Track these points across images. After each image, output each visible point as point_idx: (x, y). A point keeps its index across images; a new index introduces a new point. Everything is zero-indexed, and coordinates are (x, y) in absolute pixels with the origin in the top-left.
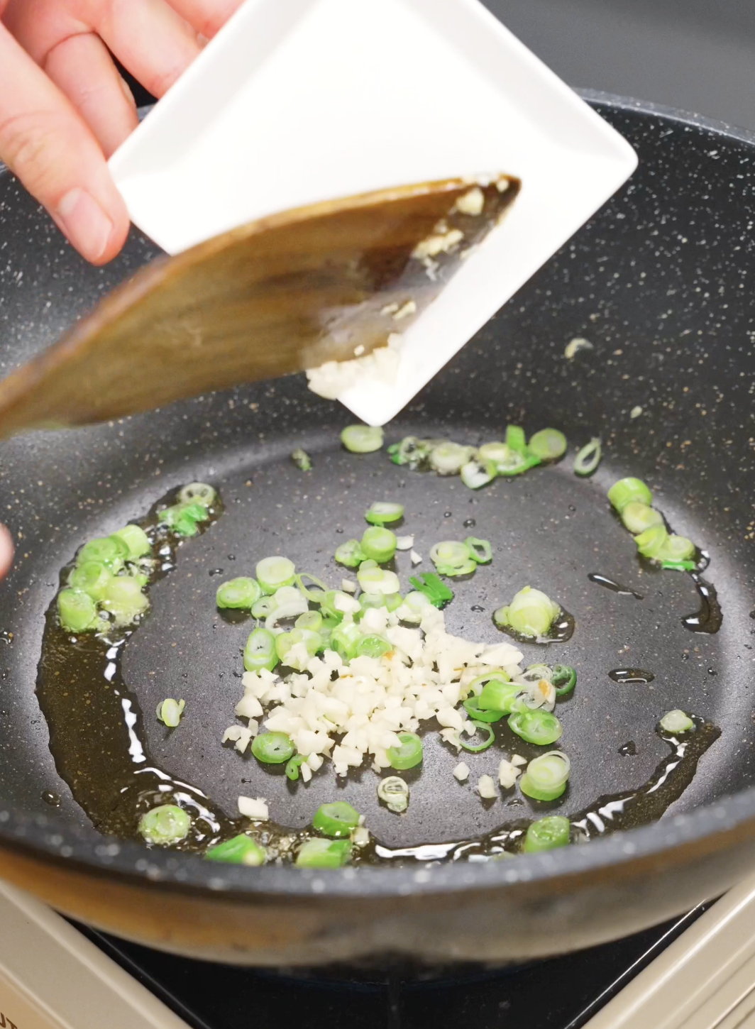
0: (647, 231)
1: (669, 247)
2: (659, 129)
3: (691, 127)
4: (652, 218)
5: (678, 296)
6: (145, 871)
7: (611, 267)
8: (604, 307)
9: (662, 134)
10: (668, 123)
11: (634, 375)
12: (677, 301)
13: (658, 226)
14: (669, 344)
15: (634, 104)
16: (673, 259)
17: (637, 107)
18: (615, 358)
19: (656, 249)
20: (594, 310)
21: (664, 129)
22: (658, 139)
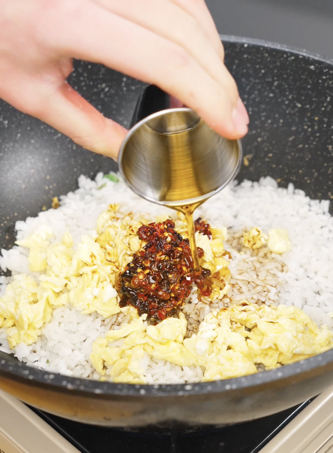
0: (283, 102)
1: (293, 108)
2: (288, 57)
3: (303, 56)
4: (285, 96)
5: (297, 130)
6: (66, 386)
7: (267, 117)
8: (264, 135)
9: (289, 59)
10: (292, 54)
11: (278, 165)
12: (296, 133)
13: (288, 99)
14: (293, 151)
15: (277, 46)
16: (294, 114)
17: (278, 47)
18: (269, 158)
19: (287, 109)
20: (260, 136)
21: (290, 56)
22: (287, 61)
